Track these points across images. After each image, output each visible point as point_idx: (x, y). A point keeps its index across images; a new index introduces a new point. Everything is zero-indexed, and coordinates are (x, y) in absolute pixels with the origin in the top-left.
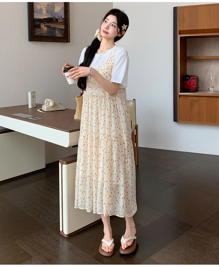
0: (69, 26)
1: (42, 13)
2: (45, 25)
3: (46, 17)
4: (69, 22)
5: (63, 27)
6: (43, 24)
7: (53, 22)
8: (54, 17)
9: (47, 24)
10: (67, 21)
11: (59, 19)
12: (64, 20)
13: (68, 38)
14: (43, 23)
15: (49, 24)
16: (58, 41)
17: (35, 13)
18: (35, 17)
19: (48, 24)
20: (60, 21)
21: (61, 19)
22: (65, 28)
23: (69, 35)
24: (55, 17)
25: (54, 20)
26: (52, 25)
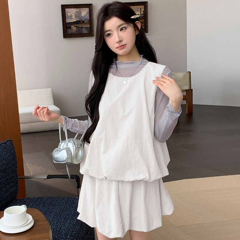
0: (93, 25)
1: (72, 18)
2: (74, 26)
5: (88, 26)
7: (80, 23)
8: (81, 19)
9: (76, 25)
10: (92, 21)
11: (85, 21)
12: (89, 21)
13: (92, 33)
17: (67, 19)
18: (67, 22)
19: (77, 25)
21: (87, 20)
22: (90, 26)
23: (93, 31)
25: (81, 22)
26: (80, 26)
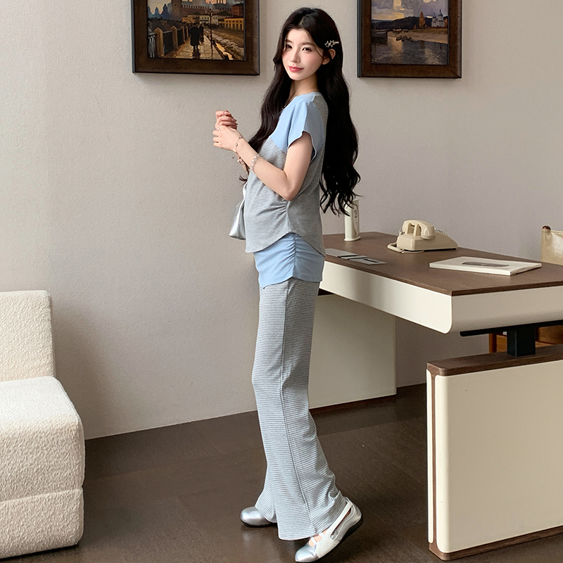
0: (459, 37)
1: (391, 7)
2: (399, 35)
3: (401, 16)
4: (459, 26)
5: (443, 39)
6: (393, 34)
7: (418, 27)
8: (422, 14)
9: (403, 34)
10: (456, 23)
11: (434, 20)
12: (446, 21)
13: (455, 67)
14: (394, 32)
15: (410, 34)
16: (430, 75)
17: (376, 7)
19: (406, 34)
20: (438, 24)
21: (440, 18)
22: (449, 41)
23: (459, 60)
24: (424, 15)
25: (422, 21)
26: (417, 36)
